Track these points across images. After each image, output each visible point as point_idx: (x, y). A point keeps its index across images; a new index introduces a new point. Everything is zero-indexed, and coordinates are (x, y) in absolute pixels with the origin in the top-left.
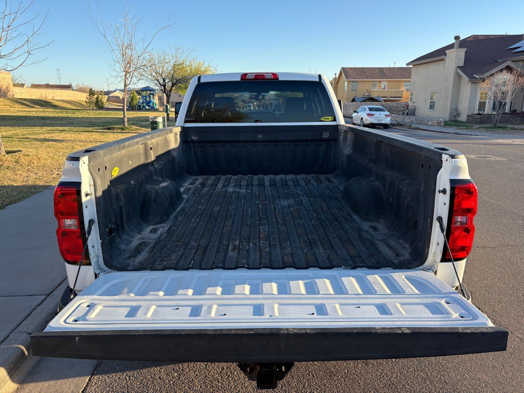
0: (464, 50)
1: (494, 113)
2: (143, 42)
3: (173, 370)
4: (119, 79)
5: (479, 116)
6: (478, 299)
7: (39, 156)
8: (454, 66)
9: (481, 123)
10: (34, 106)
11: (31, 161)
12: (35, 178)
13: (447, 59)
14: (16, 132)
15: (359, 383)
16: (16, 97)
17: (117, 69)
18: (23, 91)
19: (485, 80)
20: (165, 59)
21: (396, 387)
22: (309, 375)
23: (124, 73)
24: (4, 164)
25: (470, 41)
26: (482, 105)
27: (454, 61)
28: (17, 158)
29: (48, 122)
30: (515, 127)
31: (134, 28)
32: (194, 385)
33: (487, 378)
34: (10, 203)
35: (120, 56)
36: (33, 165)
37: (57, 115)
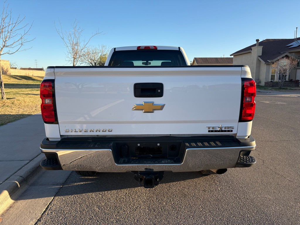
0: (262, 47)
1: (280, 81)
2: (84, 42)
3: (99, 194)
4: (71, 62)
5: (271, 83)
6: (267, 163)
7: (25, 101)
8: (256, 55)
9: (273, 86)
10: (22, 79)
11: (20, 103)
12: (23, 111)
13: (252, 52)
14: (12, 90)
15: (200, 199)
16: (11, 74)
17: (69, 57)
18: (16, 71)
19: (274, 63)
20: (96, 52)
21: (220, 201)
22: (173, 196)
23: (73, 59)
24: (6, 104)
25: (265, 42)
26: (273, 77)
27: (256, 53)
28: (13, 101)
29: (29, 86)
30: (292, 88)
31: (79, 34)
32: (111, 200)
33: (270, 197)
34: (9, 122)
35: (71, 49)
36: (22, 105)
37: (35, 83)
